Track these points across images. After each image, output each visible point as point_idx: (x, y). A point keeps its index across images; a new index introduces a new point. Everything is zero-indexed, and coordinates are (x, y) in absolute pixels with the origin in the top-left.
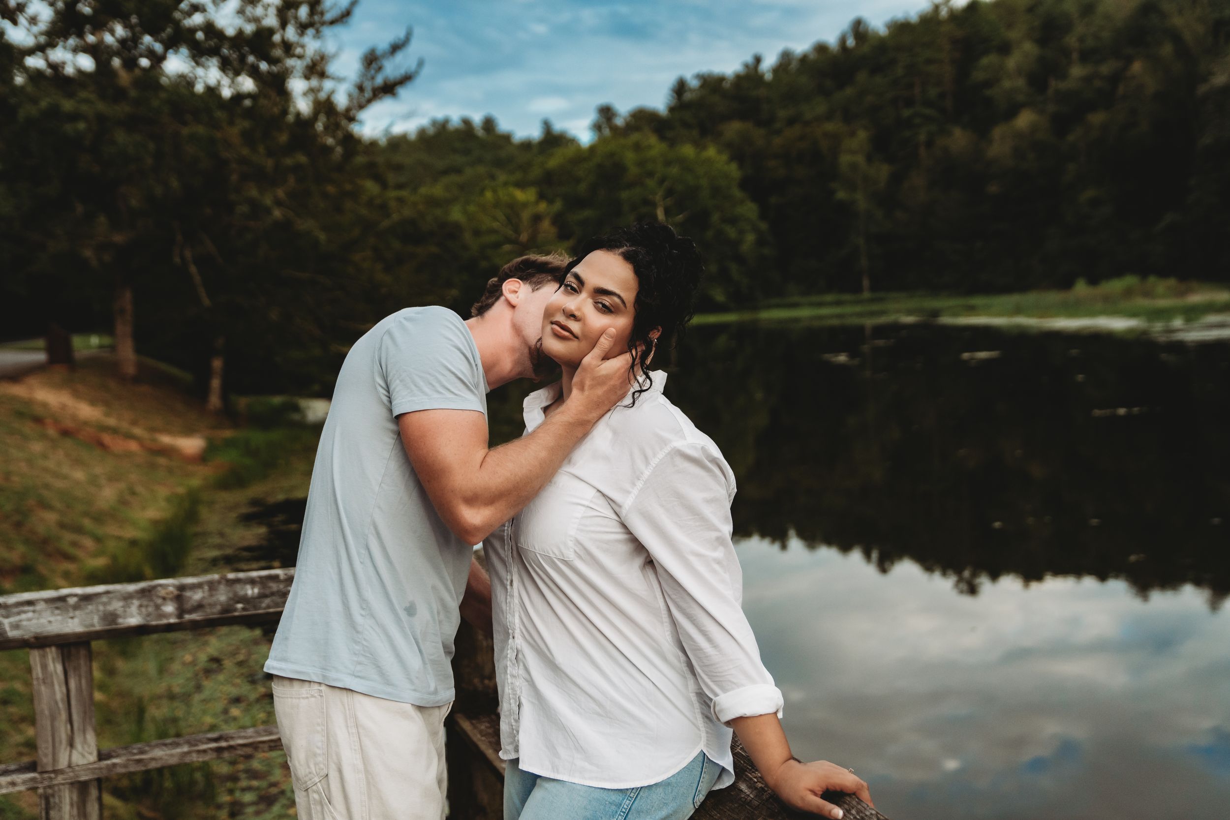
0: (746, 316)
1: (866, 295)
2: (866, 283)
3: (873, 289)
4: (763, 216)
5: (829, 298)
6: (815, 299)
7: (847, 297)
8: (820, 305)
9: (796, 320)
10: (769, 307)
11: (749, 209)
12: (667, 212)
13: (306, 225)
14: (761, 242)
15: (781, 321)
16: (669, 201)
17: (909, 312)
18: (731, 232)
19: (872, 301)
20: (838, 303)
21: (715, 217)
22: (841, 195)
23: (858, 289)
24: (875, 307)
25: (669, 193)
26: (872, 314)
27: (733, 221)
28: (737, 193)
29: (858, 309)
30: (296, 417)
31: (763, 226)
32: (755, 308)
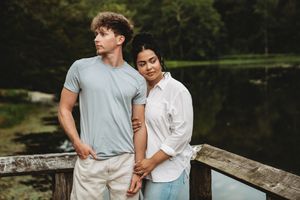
0: (213, 63)
1: (266, 55)
2: (266, 50)
3: (269, 52)
4: (223, 20)
5: (250, 56)
6: (244, 56)
7: (258, 56)
8: (246, 59)
9: (236, 65)
10: (224, 59)
11: (216, 16)
12: (181, 17)
13: (38, 16)
14: (221, 31)
15: (229, 65)
16: (182, 12)
17: (286, 63)
18: (209, 26)
19: (269, 57)
20: (254, 58)
21: (202, 20)
22: (257, 11)
23: (263, 52)
24: (270, 60)
25: (183, 8)
26: (269, 63)
27: (210, 22)
28: (212, 10)
29: (263, 61)
30: (28, 99)
31: (223, 24)
32: (217, 59)
